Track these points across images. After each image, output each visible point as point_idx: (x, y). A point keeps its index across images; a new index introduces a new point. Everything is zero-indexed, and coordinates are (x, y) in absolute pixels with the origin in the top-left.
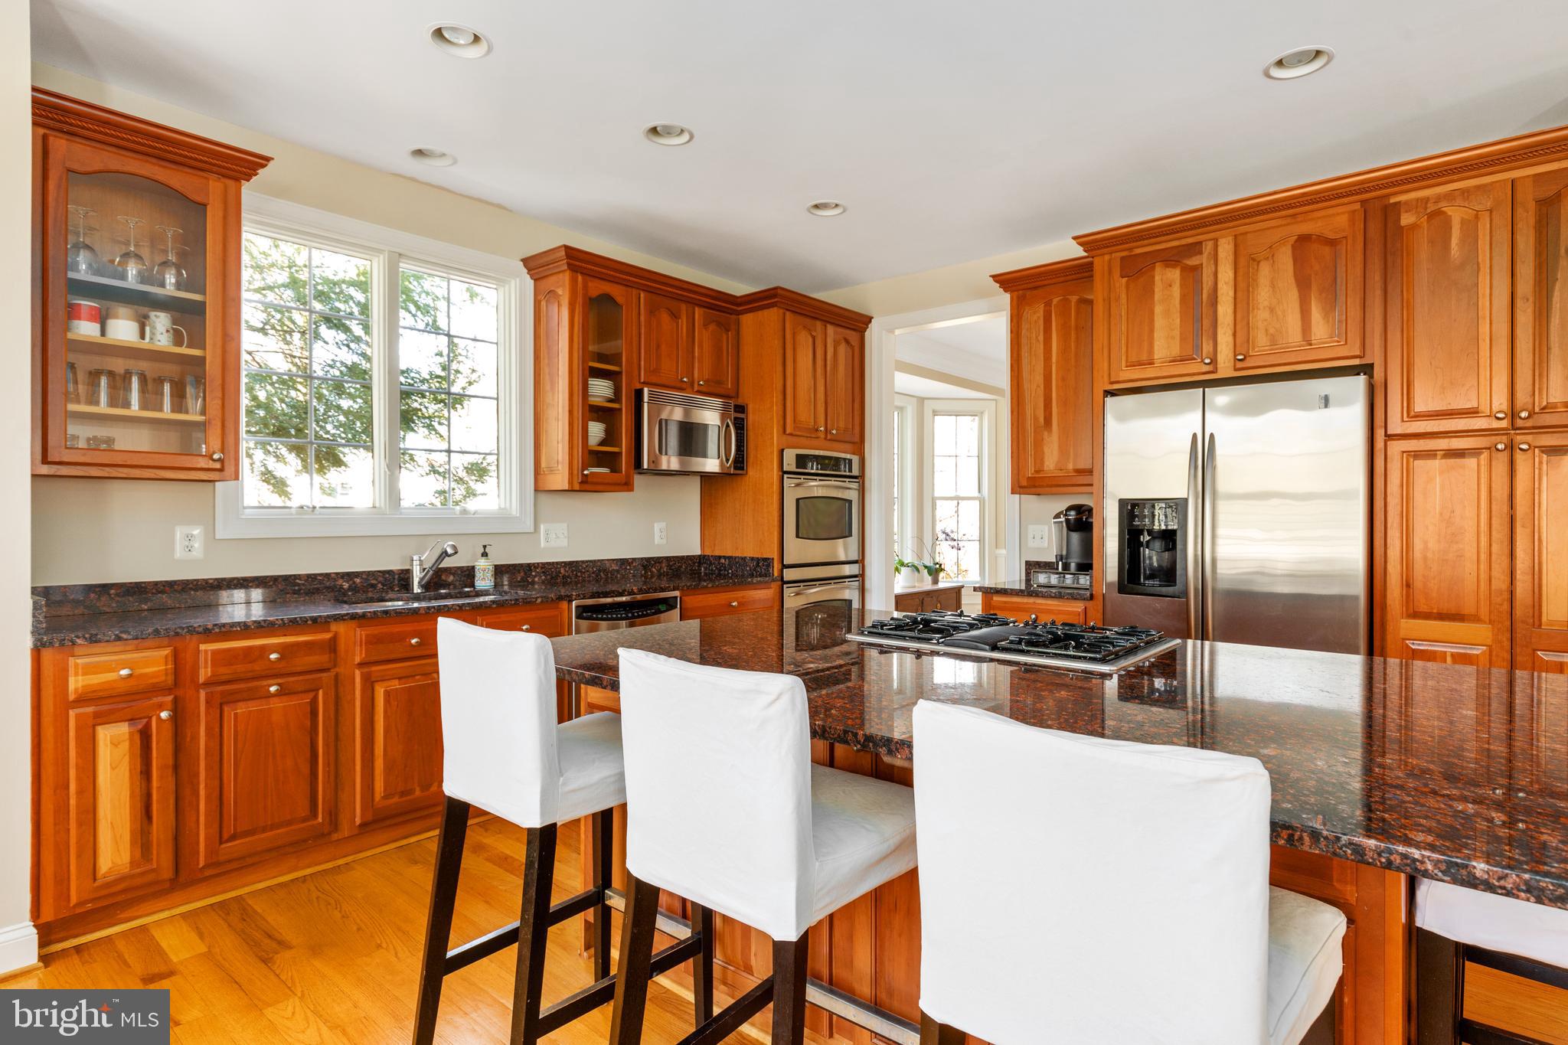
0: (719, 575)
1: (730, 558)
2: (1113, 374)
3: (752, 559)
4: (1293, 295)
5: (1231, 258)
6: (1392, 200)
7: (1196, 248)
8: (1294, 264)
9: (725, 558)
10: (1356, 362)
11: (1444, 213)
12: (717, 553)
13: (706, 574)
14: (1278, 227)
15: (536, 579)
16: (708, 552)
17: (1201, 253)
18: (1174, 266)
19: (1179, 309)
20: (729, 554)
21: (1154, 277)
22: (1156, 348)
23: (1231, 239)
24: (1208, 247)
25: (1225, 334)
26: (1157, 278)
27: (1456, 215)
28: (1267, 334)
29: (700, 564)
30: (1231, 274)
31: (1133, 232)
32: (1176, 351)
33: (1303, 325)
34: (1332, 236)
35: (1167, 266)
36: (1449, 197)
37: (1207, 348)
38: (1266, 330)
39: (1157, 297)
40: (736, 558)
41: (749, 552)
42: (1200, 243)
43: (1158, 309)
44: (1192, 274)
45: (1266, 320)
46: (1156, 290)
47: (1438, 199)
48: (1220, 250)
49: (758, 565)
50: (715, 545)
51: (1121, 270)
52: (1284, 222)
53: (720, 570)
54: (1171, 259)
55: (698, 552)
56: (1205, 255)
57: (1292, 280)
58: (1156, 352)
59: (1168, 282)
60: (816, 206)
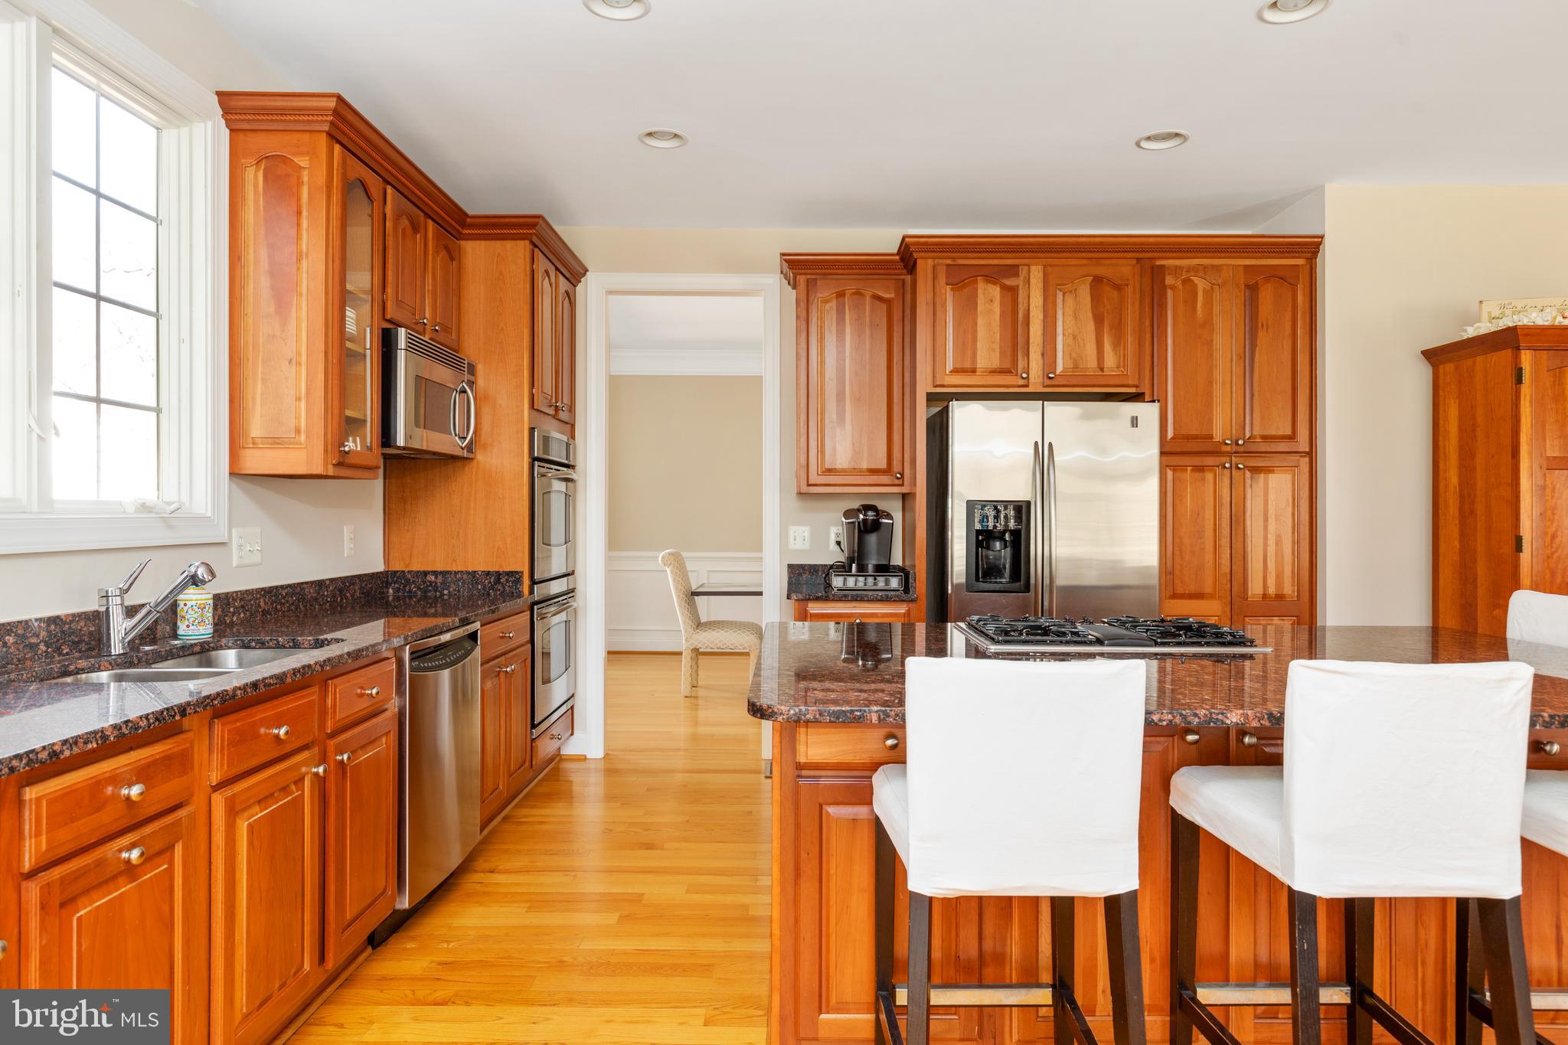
0: (425, 597)
1: (444, 573)
2: (938, 376)
3: (488, 573)
4: (1091, 326)
5: (1041, 285)
6: (1159, 263)
7: (1013, 271)
8: (1092, 301)
9: (435, 573)
10: (1133, 390)
11: (1192, 281)
12: (416, 567)
13: (397, 599)
14: (1081, 265)
15: (235, 619)
16: (397, 566)
17: (1017, 275)
18: (995, 283)
19: (999, 324)
20: (440, 568)
21: (977, 290)
22: (979, 357)
23: (1040, 267)
24: (1023, 271)
25: (1035, 352)
26: (980, 291)
27: (1201, 284)
28: (1071, 359)
29: (388, 585)
30: (1041, 302)
31: (961, 244)
32: (996, 363)
33: (1098, 353)
34: (1119, 282)
35: (989, 282)
36: (1194, 269)
37: (1021, 364)
38: (1070, 354)
39: (979, 309)
40: (456, 573)
41: (480, 563)
42: (1017, 266)
43: (980, 321)
44: (1011, 292)
45: (1069, 345)
46: (979, 302)
47: (1189, 269)
48: (1032, 276)
49: (498, 581)
50: (411, 556)
51: (947, 278)
52: (1079, 263)
53: (426, 592)
54: (993, 276)
55: (379, 567)
56: (1021, 278)
57: (1090, 314)
58: (979, 361)
59: (989, 297)
60: (650, 134)
